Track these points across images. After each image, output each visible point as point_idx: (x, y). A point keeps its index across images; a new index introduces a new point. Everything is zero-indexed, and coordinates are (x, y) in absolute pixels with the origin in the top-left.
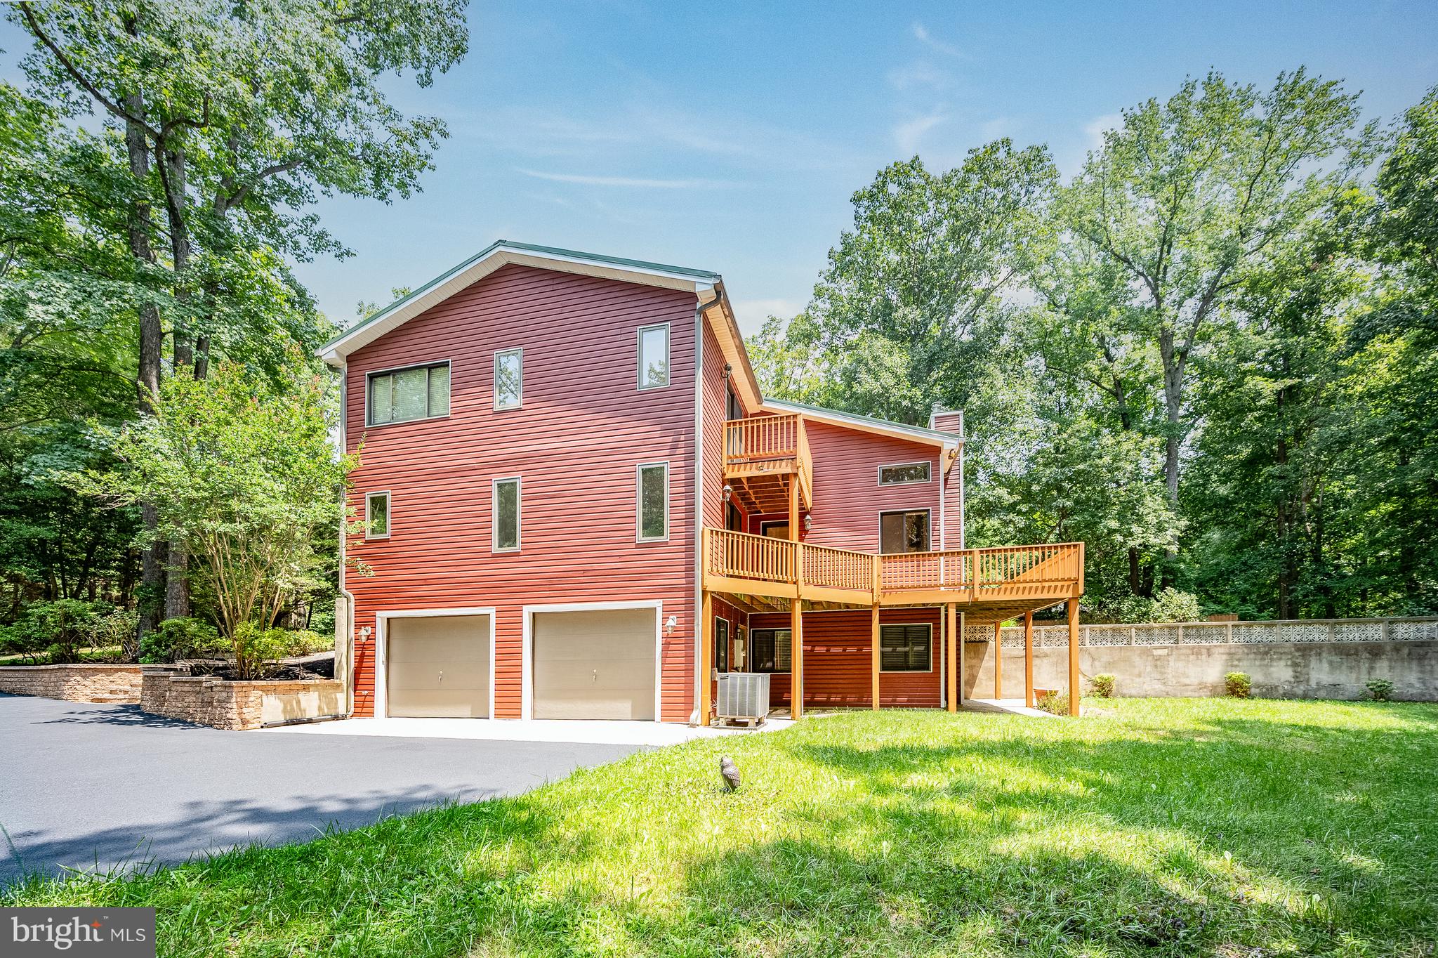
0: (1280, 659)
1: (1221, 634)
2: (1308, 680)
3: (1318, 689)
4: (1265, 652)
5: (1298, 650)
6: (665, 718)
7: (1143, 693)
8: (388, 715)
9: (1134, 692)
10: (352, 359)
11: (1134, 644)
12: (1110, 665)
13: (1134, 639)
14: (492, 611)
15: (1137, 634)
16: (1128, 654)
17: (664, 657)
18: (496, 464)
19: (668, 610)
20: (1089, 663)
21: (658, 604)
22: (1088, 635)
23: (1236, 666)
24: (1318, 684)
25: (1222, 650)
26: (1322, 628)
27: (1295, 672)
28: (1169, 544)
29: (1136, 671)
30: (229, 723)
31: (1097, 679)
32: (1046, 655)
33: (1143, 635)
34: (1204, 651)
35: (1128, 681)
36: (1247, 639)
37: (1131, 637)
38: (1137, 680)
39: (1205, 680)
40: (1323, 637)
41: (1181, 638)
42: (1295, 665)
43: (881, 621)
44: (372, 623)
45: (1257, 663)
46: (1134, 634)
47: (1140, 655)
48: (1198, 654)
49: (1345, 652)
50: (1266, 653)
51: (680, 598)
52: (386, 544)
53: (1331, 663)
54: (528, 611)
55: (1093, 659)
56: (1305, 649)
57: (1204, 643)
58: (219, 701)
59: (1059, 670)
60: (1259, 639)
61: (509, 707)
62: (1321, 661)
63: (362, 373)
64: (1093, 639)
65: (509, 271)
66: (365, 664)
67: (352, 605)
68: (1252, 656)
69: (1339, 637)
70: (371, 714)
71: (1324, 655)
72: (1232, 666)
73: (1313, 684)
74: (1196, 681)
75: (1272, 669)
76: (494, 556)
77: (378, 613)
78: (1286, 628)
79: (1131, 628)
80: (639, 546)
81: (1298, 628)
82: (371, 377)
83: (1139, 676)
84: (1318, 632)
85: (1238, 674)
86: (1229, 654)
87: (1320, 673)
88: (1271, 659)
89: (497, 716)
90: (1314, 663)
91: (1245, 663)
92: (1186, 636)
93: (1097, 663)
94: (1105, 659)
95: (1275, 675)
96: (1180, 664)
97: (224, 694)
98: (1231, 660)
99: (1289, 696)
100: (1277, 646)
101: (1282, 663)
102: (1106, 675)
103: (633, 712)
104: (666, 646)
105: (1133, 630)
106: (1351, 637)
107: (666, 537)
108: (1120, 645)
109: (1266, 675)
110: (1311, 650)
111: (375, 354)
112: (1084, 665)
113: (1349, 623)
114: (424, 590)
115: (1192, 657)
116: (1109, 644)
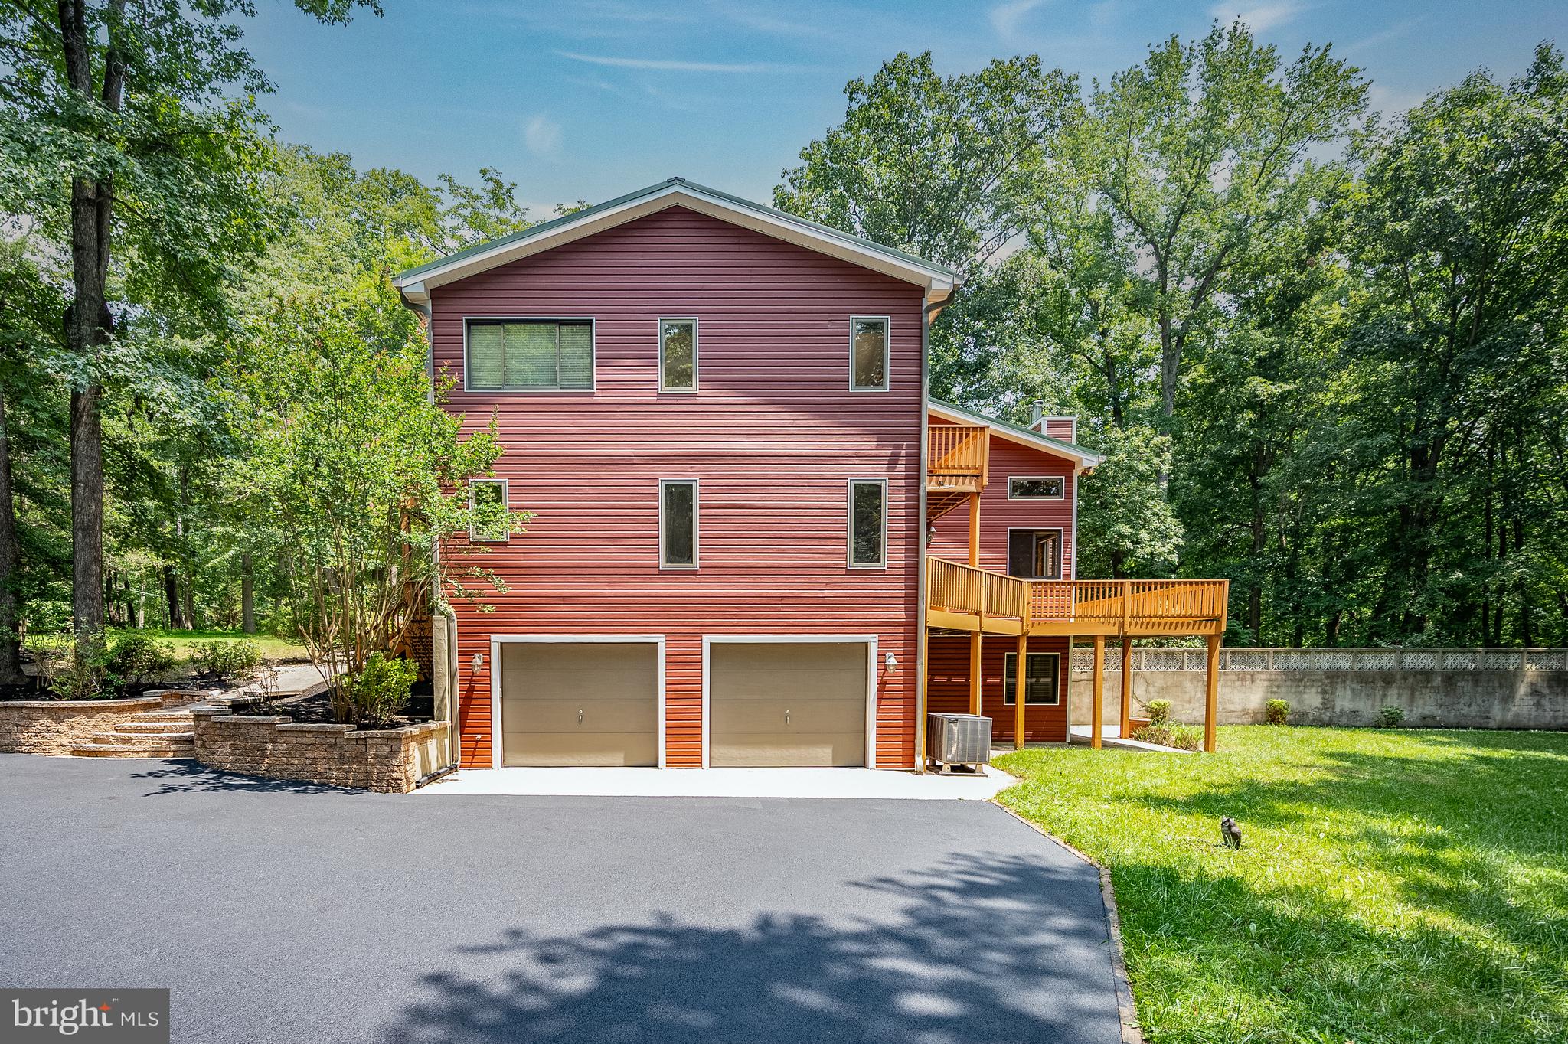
0: (1312, 686)
1: (1263, 660)
2: (1333, 707)
3: (1341, 716)
4: (1298, 679)
5: (1328, 677)
6: (880, 765)
7: (1192, 720)
8: (504, 765)
9: (1184, 718)
10: (440, 294)
11: (1185, 668)
12: (1163, 691)
13: (1186, 664)
14: (661, 640)
15: (1189, 659)
16: (1180, 679)
17: (879, 698)
18: (665, 460)
19: (883, 645)
20: (1144, 688)
21: (873, 640)
22: (1143, 659)
23: (1275, 693)
24: (1341, 711)
25: (1263, 677)
26: (1348, 656)
27: (1324, 699)
28: (1170, 553)
29: (1187, 697)
30: (395, 785)
31: (1152, 704)
33: (1194, 659)
34: (1248, 677)
35: (1180, 708)
36: (1285, 666)
37: (1183, 662)
38: (1187, 706)
39: (1247, 706)
40: (1347, 665)
41: (1228, 663)
42: (1324, 692)
43: (1028, 649)
44: (487, 650)
45: (1293, 690)
46: (1186, 658)
47: (1190, 681)
48: (1243, 680)
49: (1365, 680)
50: (1301, 680)
51: (899, 633)
52: (502, 549)
53: (1353, 690)
54: (707, 640)
55: (1148, 685)
56: (1333, 677)
57: (1248, 670)
58: (377, 756)
60: (1295, 665)
61: (685, 755)
62: (1345, 688)
63: (456, 316)
64: (1148, 662)
65: (676, 216)
66: (473, 702)
67: (455, 625)
68: (1289, 683)
69: (1360, 665)
70: (488, 764)
71: (1348, 683)
72: (1272, 692)
73: (1337, 710)
74: (1239, 708)
75: (1306, 696)
76: (661, 573)
77: (494, 637)
78: (1318, 656)
79: (1183, 652)
80: (849, 573)
81: (1327, 656)
82: (470, 323)
83: (1190, 702)
84: (1343, 661)
85: (1279, 701)
86: (1269, 680)
87: (1344, 701)
88: (1305, 687)
89: (669, 764)
90: (1339, 691)
91: (1283, 690)
92: (1233, 661)
93: (1151, 688)
94: (1159, 683)
95: (1307, 702)
96: (1227, 690)
97: (387, 749)
98: (1271, 687)
99: (1319, 723)
100: (1310, 674)
101: (1314, 690)
102: (1162, 701)
103: (834, 759)
104: (882, 685)
105: (1185, 654)
106: (1369, 665)
107: (884, 564)
108: (1173, 669)
109: (1300, 701)
110: (1338, 677)
111: (477, 294)
112: (1138, 689)
113: (1369, 652)
114: (564, 611)
115: (1238, 683)
116: (1163, 668)
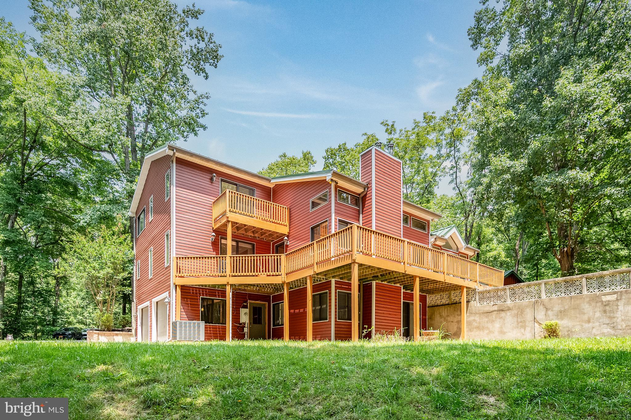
11: (585, 292)
12: (562, 314)
13: (585, 289)
14: (149, 302)
15: (588, 284)
16: (578, 302)
20: (543, 313)
21: (168, 293)
29: (586, 317)
32: (509, 309)
33: (594, 284)
37: (582, 287)
46: (585, 283)
47: (589, 303)
55: (547, 309)
59: (519, 320)
64: (547, 291)
79: (583, 278)
83: (589, 321)
93: (550, 312)
94: (557, 308)
105: (584, 280)
108: (572, 294)
116: (563, 295)
